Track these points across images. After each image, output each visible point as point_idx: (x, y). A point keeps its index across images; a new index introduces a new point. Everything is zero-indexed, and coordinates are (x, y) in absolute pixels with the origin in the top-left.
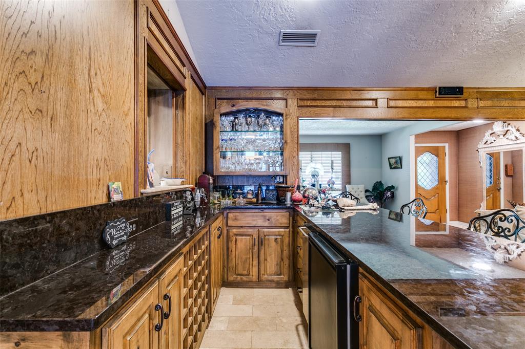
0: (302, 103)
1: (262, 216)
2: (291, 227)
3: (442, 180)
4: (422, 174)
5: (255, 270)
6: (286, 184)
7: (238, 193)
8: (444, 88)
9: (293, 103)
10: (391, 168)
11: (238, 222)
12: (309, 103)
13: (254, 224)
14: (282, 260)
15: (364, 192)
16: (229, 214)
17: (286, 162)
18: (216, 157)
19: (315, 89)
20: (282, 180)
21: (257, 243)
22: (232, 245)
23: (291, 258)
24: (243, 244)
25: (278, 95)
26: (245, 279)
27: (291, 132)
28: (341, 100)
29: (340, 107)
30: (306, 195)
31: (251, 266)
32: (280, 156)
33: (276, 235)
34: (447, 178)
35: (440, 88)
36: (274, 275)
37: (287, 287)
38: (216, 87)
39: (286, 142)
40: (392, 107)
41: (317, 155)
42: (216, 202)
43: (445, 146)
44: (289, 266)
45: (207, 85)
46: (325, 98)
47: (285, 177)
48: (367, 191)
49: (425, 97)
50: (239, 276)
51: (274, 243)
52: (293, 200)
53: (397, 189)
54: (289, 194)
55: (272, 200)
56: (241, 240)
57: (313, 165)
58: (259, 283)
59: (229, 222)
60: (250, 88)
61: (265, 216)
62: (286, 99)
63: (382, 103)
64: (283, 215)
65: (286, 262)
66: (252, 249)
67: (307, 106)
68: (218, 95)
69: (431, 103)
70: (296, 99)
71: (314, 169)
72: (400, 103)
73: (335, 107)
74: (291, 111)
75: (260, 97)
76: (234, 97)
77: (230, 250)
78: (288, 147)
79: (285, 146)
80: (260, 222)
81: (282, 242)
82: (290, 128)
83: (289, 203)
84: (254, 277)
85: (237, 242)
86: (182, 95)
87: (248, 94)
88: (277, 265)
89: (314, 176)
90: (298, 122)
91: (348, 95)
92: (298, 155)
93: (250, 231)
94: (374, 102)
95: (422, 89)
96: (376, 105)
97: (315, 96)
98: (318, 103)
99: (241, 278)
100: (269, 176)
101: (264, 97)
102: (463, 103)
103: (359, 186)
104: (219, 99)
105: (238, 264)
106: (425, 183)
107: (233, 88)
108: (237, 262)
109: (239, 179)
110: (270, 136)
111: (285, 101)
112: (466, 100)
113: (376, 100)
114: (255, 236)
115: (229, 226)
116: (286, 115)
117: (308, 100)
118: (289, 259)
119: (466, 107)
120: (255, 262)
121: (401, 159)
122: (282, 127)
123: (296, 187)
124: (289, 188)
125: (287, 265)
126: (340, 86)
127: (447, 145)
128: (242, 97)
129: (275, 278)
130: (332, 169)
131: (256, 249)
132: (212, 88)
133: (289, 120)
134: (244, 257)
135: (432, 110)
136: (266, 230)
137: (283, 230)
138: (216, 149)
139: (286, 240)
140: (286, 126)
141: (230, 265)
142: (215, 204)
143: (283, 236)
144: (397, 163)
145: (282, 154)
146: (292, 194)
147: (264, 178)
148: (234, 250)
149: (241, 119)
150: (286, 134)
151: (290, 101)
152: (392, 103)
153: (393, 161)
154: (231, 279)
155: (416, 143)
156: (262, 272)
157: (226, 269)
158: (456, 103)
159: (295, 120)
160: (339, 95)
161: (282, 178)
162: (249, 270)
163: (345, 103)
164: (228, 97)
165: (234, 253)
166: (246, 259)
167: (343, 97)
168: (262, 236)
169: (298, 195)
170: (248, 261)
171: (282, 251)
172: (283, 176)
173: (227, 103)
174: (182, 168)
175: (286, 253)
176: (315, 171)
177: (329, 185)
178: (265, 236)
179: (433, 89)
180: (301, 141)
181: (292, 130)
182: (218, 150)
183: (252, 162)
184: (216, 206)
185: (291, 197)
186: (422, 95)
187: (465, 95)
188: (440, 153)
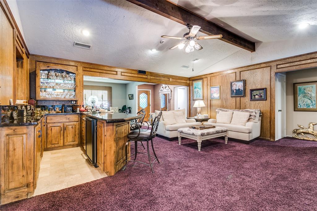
0: (85, 69)
1: (65, 117)
2: (79, 121)
3: (149, 105)
4: (142, 102)
5: (62, 141)
6: (77, 104)
7: (51, 109)
8: (140, 71)
9: (80, 69)
10: (130, 99)
11: (53, 121)
12: (88, 69)
13: (61, 121)
14: (75, 135)
15: (118, 110)
16: (48, 117)
17: (77, 94)
18: (38, 91)
19: (91, 64)
20: (75, 103)
21: (62, 129)
22: (49, 131)
23: (79, 134)
24: (55, 130)
25: (73, 64)
26: (56, 145)
27: (79, 81)
28: (102, 70)
29: (102, 73)
30: (87, 109)
31: (59, 140)
32: (74, 92)
33: (72, 125)
34: (150, 104)
35: (139, 70)
36: (72, 142)
37: (77, 146)
38: (36, 55)
39: (77, 86)
40: (123, 75)
41: (95, 92)
42: (39, 112)
43: (150, 91)
44: (79, 137)
45: (30, 53)
46: (95, 68)
47: (76, 101)
48: (120, 110)
49: (134, 73)
50: (53, 145)
51: (71, 129)
52: (80, 111)
53: (131, 109)
54: (78, 109)
55: (70, 111)
56: (54, 129)
57: (92, 97)
58: (64, 146)
59: (47, 121)
60: (57, 59)
61: (67, 118)
62: (77, 66)
63: (119, 73)
64: (75, 117)
65: (77, 136)
66: (60, 132)
67: (87, 71)
68: (37, 59)
69: (136, 75)
70: (82, 67)
71: (93, 99)
72: (126, 74)
73: (100, 73)
74: (79, 72)
75: (63, 63)
76: (48, 61)
77: (48, 134)
78: (78, 88)
79: (76, 88)
80: (64, 120)
81: (75, 128)
82: (79, 80)
83: (78, 112)
84: (61, 144)
85: (52, 130)
86: (21, 61)
87: (56, 61)
88: (73, 137)
89: (92, 102)
90: (83, 77)
91: (106, 68)
92: (83, 92)
93: (59, 125)
94: (116, 73)
95: (133, 70)
96: (117, 74)
97: (91, 67)
98: (93, 70)
99: (54, 146)
100: (68, 100)
101: (65, 64)
102: (146, 77)
103: (116, 107)
104: (37, 61)
105: (53, 139)
106: (143, 106)
107: (47, 57)
108: (52, 139)
109: (51, 102)
110: (69, 82)
111: (76, 67)
112: (147, 76)
113: (117, 72)
114: (62, 126)
115: (48, 123)
116: (77, 74)
117: (87, 68)
118: (79, 135)
119: (147, 78)
120: (62, 138)
121: (133, 95)
122: (75, 79)
123: (82, 106)
124: (78, 106)
125: (78, 137)
126: (102, 64)
127: (150, 90)
128: (52, 62)
129: (72, 143)
130: (102, 99)
131: (62, 132)
132: (33, 55)
133: (78, 76)
134: (56, 136)
135: (136, 78)
136: (67, 123)
137: (76, 123)
138: (38, 87)
139: (77, 127)
140: (77, 79)
141: (48, 141)
142: (38, 113)
143: (75, 125)
144: (131, 97)
145: (75, 91)
146: (80, 109)
147: (65, 102)
148: (50, 133)
149: (52, 73)
150: (77, 82)
151: (79, 68)
152: (123, 74)
153: (130, 96)
154: (49, 146)
155: (138, 89)
156: (65, 141)
157: (45, 143)
158: (144, 76)
159: (81, 76)
160: (101, 68)
161: (75, 102)
162: (58, 141)
163: (104, 72)
164: (44, 61)
165: (50, 135)
166: (57, 137)
167: (103, 69)
168: (65, 126)
169: (82, 109)
170: (58, 137)
171: (75, 132)
172: (75, 101)
173: (43, 64)
174: (21, 95)
175: (77, 132)
176: (93, 100)
177: (101, 107)
178: (67, 126)
179: (136, 70)
180: (84, 84)
181: (80, 80)
182: (39, 88)
183: (59, 94)
184: (39, 114)
185: (79, 110)
186: (133, 72)
187: (147, 73)
188: (148, 93)
